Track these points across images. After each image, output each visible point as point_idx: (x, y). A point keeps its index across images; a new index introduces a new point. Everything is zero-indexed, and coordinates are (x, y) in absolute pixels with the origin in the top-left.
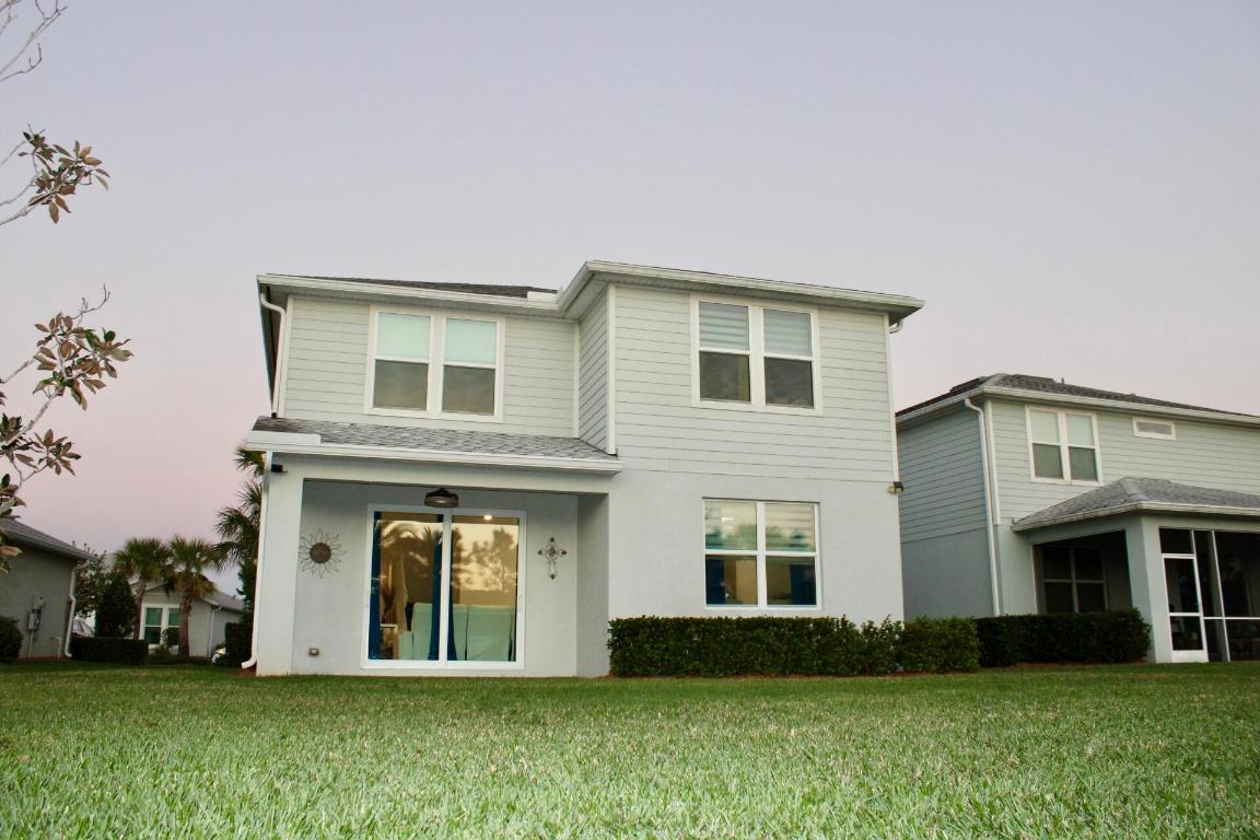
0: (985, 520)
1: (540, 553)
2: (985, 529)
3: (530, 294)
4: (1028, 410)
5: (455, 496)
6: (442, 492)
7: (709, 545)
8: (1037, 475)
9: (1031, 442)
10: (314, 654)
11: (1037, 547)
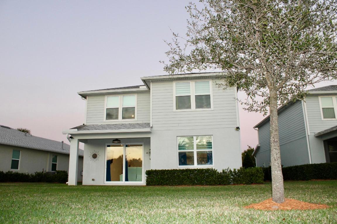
0: (305, 134)
1: (147, 153)
2: (306, 137)
3: (140, 87)
4: (320, 98)
5: (120, 141)
6: (117, 140)
7: (179, 149)
8: (324, 118)
9: (321, 107)
10: (93, 180)
11: (324, 141)
